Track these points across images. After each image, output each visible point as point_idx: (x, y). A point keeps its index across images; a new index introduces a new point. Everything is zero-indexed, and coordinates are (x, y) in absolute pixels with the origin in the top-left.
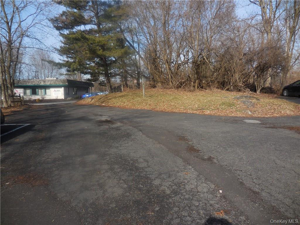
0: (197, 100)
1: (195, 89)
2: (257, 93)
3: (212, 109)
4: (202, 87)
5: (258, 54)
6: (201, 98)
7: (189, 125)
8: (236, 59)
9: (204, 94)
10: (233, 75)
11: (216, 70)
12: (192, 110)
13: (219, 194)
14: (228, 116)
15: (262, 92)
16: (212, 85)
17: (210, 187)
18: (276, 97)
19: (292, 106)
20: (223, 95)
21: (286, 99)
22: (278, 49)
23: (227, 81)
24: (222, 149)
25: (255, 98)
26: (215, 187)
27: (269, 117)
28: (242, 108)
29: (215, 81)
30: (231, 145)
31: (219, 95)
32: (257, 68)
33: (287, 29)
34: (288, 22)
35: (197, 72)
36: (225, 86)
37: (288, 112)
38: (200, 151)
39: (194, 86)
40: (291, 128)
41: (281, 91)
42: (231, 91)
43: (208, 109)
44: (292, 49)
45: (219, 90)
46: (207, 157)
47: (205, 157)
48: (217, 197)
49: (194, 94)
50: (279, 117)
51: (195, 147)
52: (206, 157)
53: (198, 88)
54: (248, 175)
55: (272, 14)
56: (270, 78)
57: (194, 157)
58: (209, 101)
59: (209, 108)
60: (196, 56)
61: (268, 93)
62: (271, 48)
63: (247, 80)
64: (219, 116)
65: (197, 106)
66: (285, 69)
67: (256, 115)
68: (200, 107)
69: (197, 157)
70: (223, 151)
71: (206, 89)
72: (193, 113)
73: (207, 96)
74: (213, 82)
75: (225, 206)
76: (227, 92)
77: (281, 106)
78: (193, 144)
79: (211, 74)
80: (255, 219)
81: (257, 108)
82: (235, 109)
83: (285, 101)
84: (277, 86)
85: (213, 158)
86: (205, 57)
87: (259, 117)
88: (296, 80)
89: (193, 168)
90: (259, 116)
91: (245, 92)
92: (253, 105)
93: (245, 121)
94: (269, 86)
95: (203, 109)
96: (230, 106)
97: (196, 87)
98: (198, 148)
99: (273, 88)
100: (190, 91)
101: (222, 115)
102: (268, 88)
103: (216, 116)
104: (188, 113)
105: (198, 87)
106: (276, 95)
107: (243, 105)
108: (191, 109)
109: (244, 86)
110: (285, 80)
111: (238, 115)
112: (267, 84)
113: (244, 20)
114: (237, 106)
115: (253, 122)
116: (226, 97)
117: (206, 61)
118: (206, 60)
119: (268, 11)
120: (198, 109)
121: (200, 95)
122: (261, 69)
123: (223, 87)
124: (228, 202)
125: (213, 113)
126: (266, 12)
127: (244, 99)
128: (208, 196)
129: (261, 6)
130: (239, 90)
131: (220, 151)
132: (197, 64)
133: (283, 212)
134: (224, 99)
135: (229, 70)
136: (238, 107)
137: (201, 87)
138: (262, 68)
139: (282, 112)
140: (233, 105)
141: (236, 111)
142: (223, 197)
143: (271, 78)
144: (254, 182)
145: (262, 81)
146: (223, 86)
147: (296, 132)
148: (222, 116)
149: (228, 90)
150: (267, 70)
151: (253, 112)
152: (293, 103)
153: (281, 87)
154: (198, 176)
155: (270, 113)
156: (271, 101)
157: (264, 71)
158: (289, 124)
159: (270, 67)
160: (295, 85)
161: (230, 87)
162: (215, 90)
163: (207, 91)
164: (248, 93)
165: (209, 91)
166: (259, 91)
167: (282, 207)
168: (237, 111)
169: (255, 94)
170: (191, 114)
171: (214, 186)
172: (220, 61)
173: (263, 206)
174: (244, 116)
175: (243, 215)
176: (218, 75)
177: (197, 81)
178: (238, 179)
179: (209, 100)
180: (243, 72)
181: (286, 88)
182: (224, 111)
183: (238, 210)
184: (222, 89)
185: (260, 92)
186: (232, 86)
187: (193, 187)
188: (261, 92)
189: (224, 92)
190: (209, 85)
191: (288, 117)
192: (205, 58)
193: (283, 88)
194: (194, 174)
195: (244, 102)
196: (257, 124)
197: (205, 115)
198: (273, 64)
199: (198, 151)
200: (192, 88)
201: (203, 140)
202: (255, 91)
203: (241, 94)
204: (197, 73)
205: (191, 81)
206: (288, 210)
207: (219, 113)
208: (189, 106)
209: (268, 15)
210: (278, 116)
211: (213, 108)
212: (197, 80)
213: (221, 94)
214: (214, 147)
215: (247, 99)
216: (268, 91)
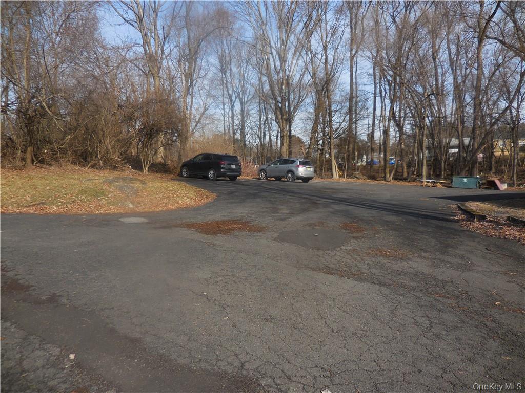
0: (30, 186)
1: (26, 165)
2: (144, 172)
3: (62, 202)
4: (42, 162)
5: (142, 108)
6: (39, 183)
7: (10, 238)
8: (104, 113)
9: (46, 174)
10: (102, 141)
11: (71, 129)
12: (19, 206)
13: (69, 363)
14: (92, 214)
15: (152, 171)
16: (62, 157)
17: (51, 354)
18: (172, 179)
19: (193, 192)
20: (84, 175)
21: (187, 182)
22: (171, 104)
23: (91, 151)
24: (78, 276)
25: (139, 180)
26: (62, 350)
27: (162, 211)
28: (119, 199)
29: (68, 149)
30: (96, 265)
31: (77, 177)
32: (141, 130)
33: (181, 76)
34: (183, 66)
35: (28, 131)
36: (88, 159)
37: (188, 202)
38: (32, 286)
39: (24, 159)
40: (190, 226)
41: (179, 169)
42: (100, 168)
43: (53, 204)
44: (191, 107)
45: (77, 168)
46: (47, 297)
47: (42, 298)
48: (63, 369)
49: (24, 174)
50: (175, 210)
51: (21, 282)
52: (44, 298)
53: (33, 163)
54: (124, 312)
55: (159, 47)
56: (162, 148)
57: (18, 301)
58: (55, 188)
59: (55, 202)
60: (24, 100)
61: (160, 172)
62: (160, 101)
63: (127, 151)
64: (76, 214)
65: (29, 199)
66: (183, 135)
67: (140, 209)
68: (36, 200)
69: (24, 301)
70: (81, 279)
71: (50, 165)
72: (20, 213)
73: (52, 177)
74: (64, 151)
75: (80, 381)
76: (93, 170)
77: (177, 192)
78: (16, 275)
79: (61, 136)
80: (133, 386)
81: (143, 197)
82: (106, 200)
83: (184, 184)
84: (173, 161)
85: (60, 296)
86: (44, 103)
87: (145, 212)
88: (198, 153)
89: (14, 326)
90: (146, 210)
91: (124, 170)
92: (137, 193)
93: (122, 220)
94: (162, 161)
95: (43, 203)
96: (97, 196)
97: (29, 160)
98: (27, 281)
99: (168, 165)
100: (15, 168)
101: (81, 212)
102: (160, 164)
103: (70, 215)
104: (9, 214)
105: (33, 161)
106: (172, 176)
107: (119, 194)
108: (15, 205)
109: (122, 160)
110: (184, 152)
111: (112, 212)
112: (159, 159)
113: (116, 49)
114: (109, 196)
115: (136, 222)
116: (89, 180)
117: (46, 111)
118: (47, 109)
119: (152, 41)
120: (32, 204)
121: (38, 177)
122: (147, 134)
123: (86, 161)
124: (85, 373)
125: (63, 210)
126: (150, 42)
127: (121, 183)
128: (45, 374)
129: (141, 31)
130: (113, 167)
131: (74, 280)
132: (28, 116)
133: (175, 359)
134: (85, 183)
135: (95, 131)
136: (111, 197)
137: (40, 162)
138: (149, 132)
139: (180, 202)
140: (103, 194)
141: (108, 203)
142: (78, 364)
143: (165, 149)
144: (134, 324)
145: (151, 153)
146: (85, 159)
147: (196, 231)
148: (82, 215)
149: (93, 167)
150: (157, 136)
151: (136, 204)
152: (194, 188)
153: (179, 163)
154: (24, 339)
155: (162, 204)
156: (164, 184)
157: (153, 137)
158: (188, 220)
159: (162, 131)
160: (197, 160)
161: (97, 162)
162: (70, 167)
163: (52, 168)
164: (129, 172)
165: (57, 169)
166: (147, 169)
167: (174, 352)
168: (110, 203)
169: (140, 173)
170: (17, 214)
171: (60, 350)
172: (75, 113)
173: (146, 359)
174: (122, 211)
175: (112, 387)
176: (74, 138)
177: (29, 149)
178: (107, 324)
179: (56, 185)
180: (120, 137)
181: (185, 165)
182: (86, 205)
183: (103, 381)
184: (84, 166)
185: (148, 171)
186: (101, 159)
187: (13, 364)
188: (150, 171)
189: (86, 170)
190: (57, 158)
191: (188, 209)
192: (45, 105)
193: (181, 165)
194: (17, 336)
195: (121, 189)
196: (142, 223)
197: (47, 214)
198: (164, 127)
199: (28, 287)
200: (19, 163)
201: (40, 263)
202: (141, 169)
203: (117, 174)
204: (30, 133)
205: (14, 148)
206: (182, 354)
207: (75, 210)
208: (11, 198)
209: (153, 48)
210: (173, 208)
211: (63, 200)
212: (29, 146)
213: (81, 174)
214: (63, 274)
215: (126, 183)
216: (161, 169)
